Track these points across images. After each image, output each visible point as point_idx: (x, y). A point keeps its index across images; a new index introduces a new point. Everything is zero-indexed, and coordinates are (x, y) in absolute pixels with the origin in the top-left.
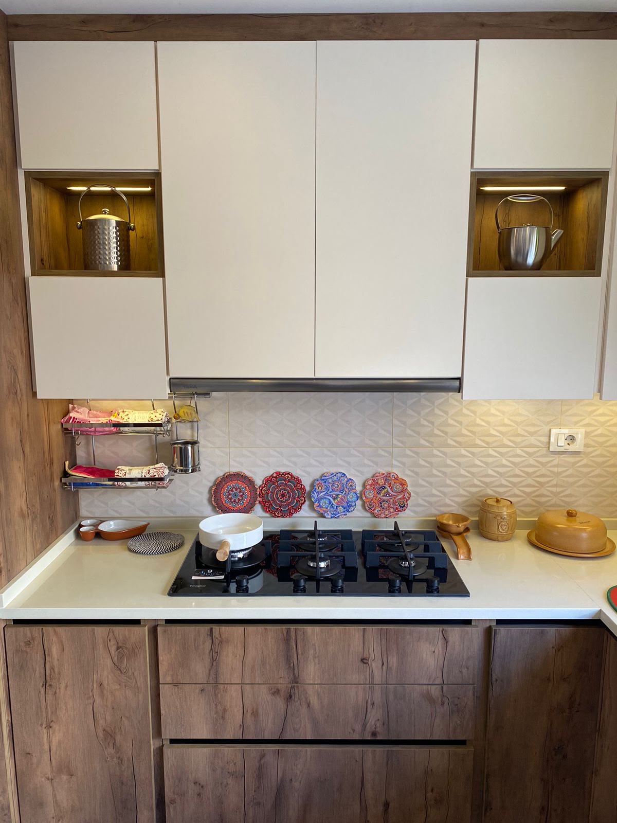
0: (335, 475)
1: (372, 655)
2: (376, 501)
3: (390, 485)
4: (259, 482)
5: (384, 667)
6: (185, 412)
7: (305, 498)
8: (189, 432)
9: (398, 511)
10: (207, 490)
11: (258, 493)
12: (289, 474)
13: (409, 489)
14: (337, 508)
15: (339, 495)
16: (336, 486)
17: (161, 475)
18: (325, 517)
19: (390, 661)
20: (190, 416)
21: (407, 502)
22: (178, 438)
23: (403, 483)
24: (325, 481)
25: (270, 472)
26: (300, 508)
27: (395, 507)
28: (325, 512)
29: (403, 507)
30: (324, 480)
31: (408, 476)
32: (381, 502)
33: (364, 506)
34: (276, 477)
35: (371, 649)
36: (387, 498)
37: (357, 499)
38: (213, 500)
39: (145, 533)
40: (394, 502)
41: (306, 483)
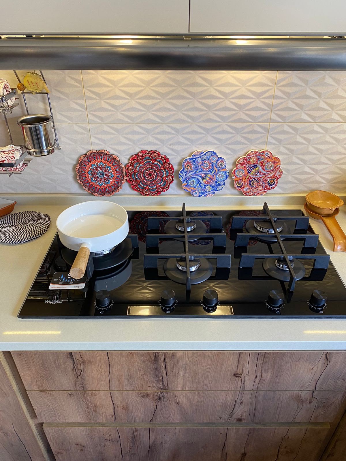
0: (205, 154)
1: (246, 371)
2: (246, 180)
3: (262, 163)
4: (124, 160)
5: (257, 380)
6: (30, 81)
7: (173, 177)
8: (41, 105)
9: (267, 189)
10: (71, 168)
11: (124, 172)
12: (155, 152)
13: (282, 167)
14: (205, 187)
15: (208, 174)
16: (206, 165)
17: (11, 159)
18: (193, 195)
19: (264, 375)
20: (36, 86)
21: (277, 180)
22: (29, 113)
23: (276, 162)
24: (194, 161)
25: (137, 150)
26: (168, 187)
27: (264, 185)
28: (193, 191)
29: (272, 185)
30: (192, 159)
31: (283, 154)
32: (250, 180)
33: (232, 185)
34: (142, 156)
35: (246, 367)
36: (257, 176)
37: (227, 178)
38: (78, 178)
39: (13, 213)
40: (264, 181)
41: (174, 161)
